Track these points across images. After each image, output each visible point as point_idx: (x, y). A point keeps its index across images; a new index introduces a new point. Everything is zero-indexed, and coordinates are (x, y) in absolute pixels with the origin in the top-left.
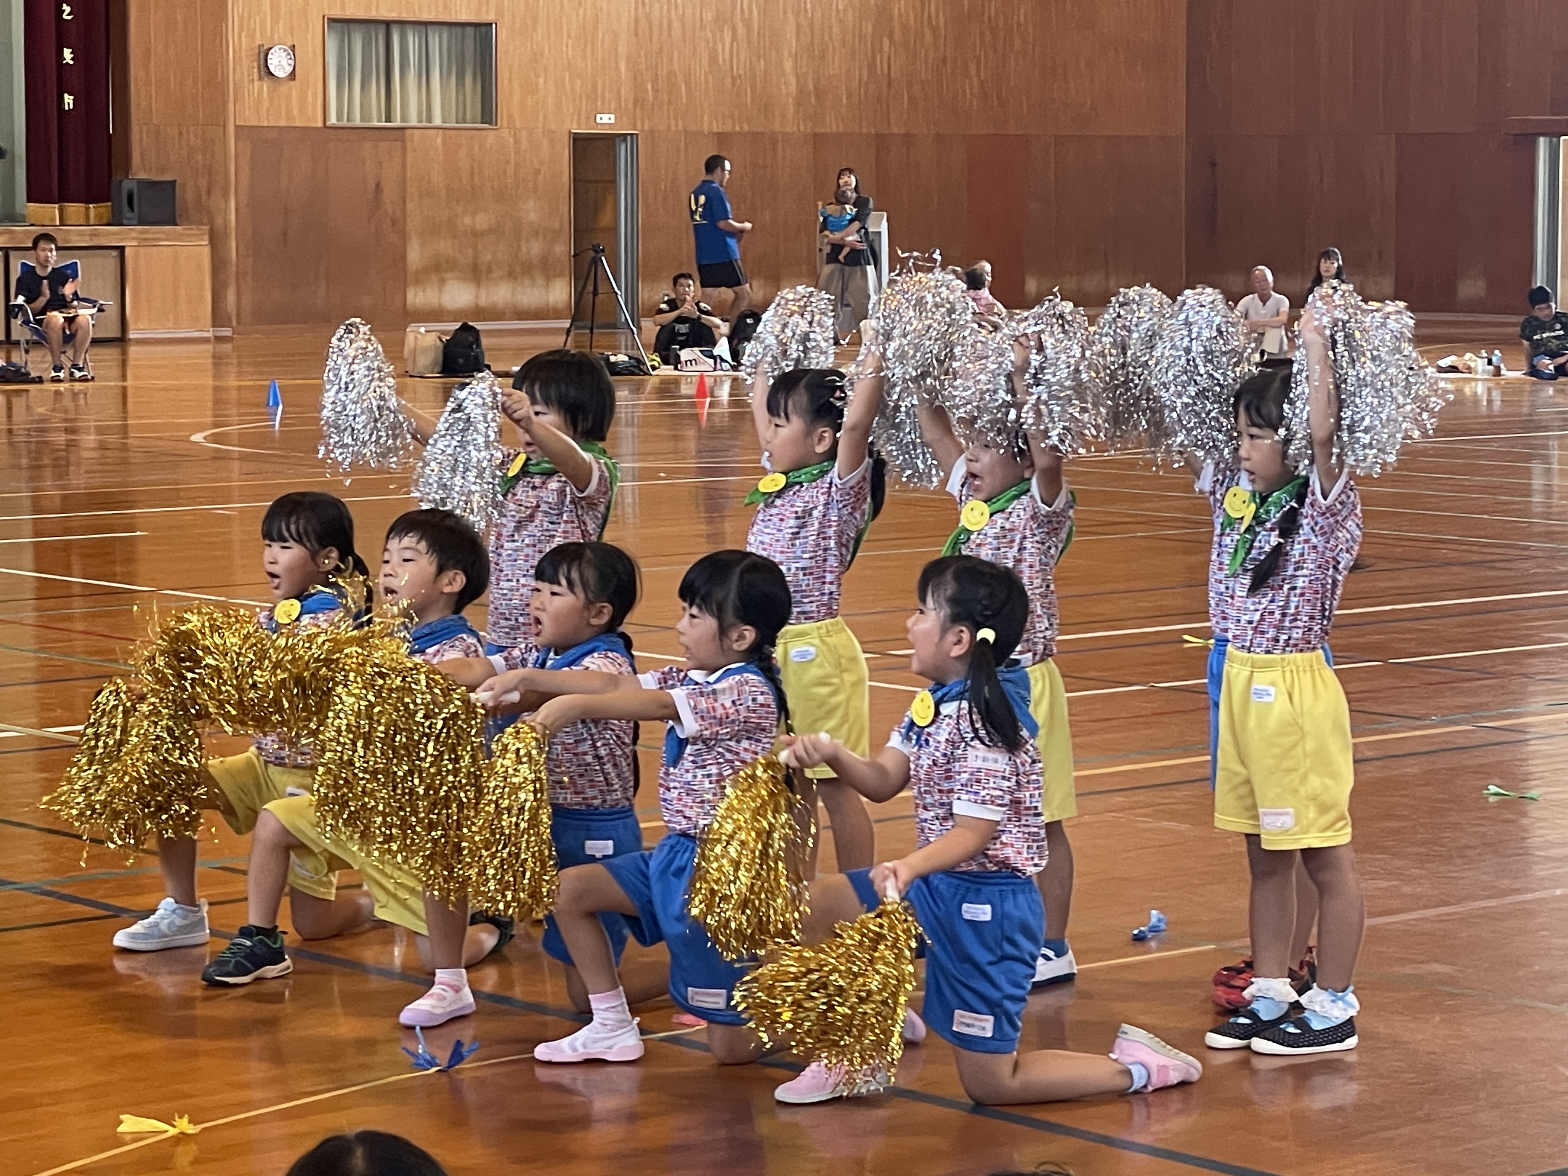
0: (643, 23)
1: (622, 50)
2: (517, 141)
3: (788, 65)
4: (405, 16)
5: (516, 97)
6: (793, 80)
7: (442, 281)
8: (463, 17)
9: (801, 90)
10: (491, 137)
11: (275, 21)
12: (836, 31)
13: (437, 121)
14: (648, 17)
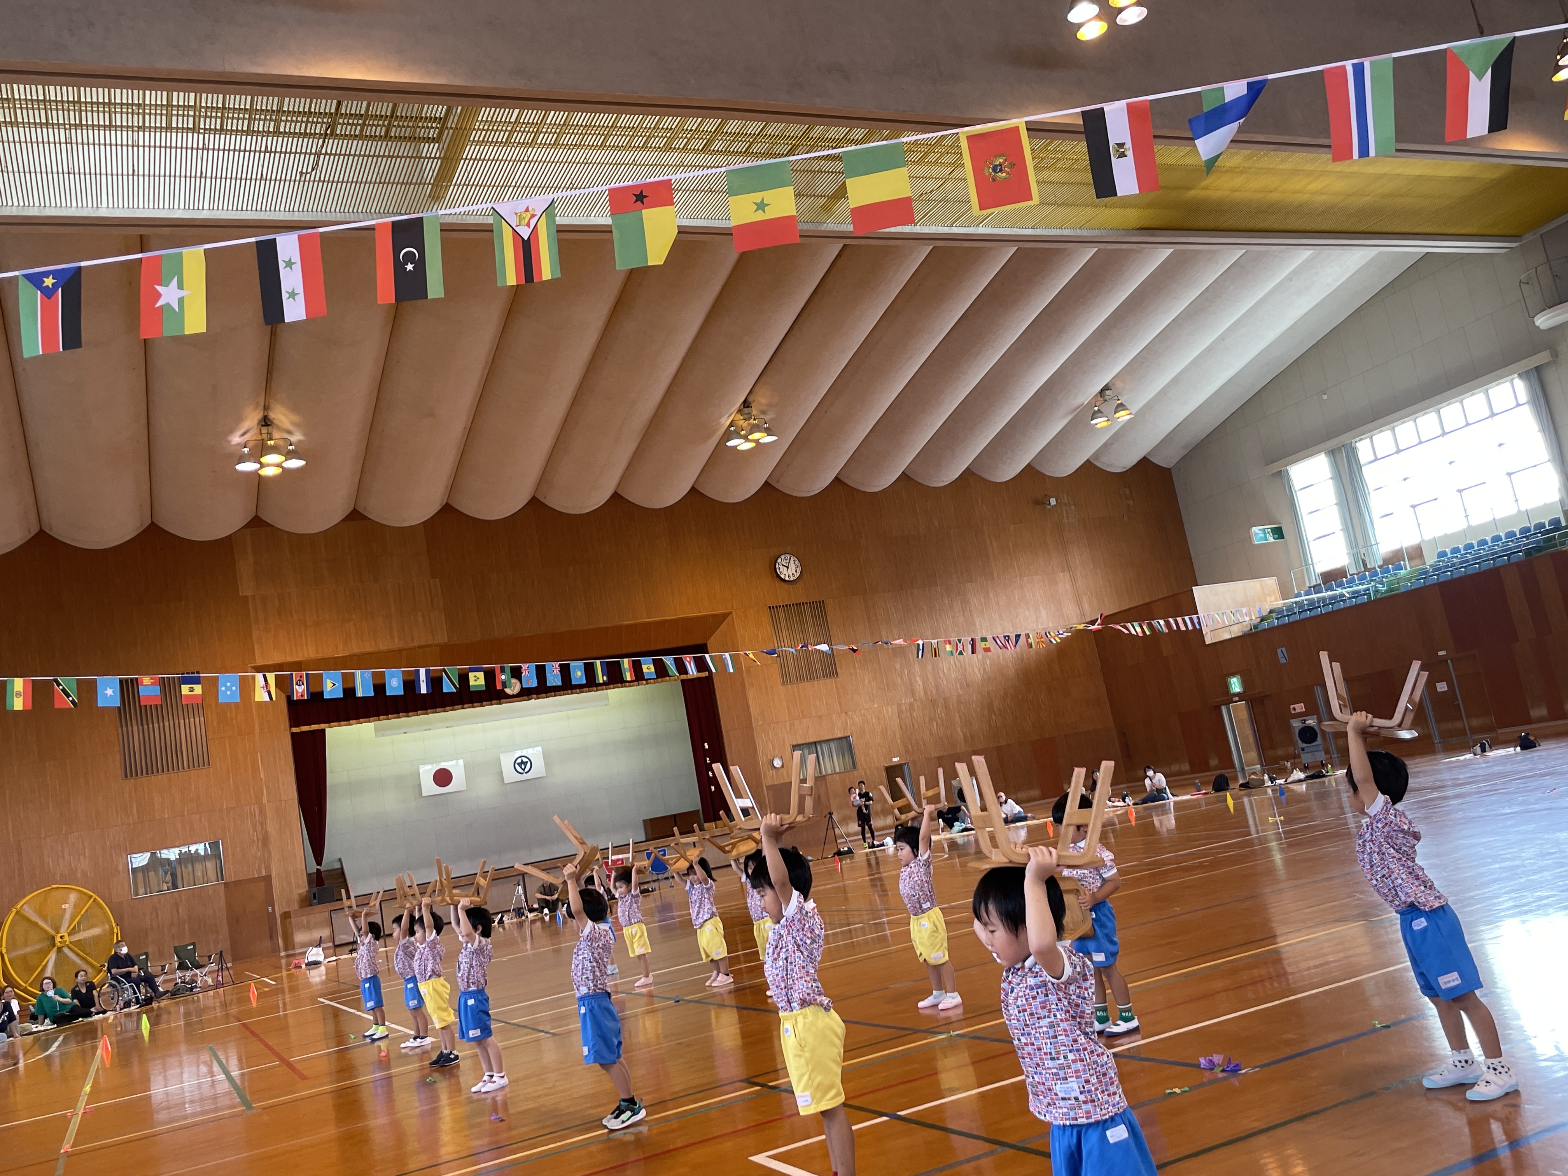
0: (904, 727)
1: (897, 735)
2: (866, 773)
3: (959, 730)
4: (818, 739)
5: (863, 758)
6: (961, 734)
7: (848, 824)
8: (840, 735)
9: (965, 737)
10: (856, 773)
11: (774, 750)
12: (974, 715)
13: (838, 770)
14: (905, 724)
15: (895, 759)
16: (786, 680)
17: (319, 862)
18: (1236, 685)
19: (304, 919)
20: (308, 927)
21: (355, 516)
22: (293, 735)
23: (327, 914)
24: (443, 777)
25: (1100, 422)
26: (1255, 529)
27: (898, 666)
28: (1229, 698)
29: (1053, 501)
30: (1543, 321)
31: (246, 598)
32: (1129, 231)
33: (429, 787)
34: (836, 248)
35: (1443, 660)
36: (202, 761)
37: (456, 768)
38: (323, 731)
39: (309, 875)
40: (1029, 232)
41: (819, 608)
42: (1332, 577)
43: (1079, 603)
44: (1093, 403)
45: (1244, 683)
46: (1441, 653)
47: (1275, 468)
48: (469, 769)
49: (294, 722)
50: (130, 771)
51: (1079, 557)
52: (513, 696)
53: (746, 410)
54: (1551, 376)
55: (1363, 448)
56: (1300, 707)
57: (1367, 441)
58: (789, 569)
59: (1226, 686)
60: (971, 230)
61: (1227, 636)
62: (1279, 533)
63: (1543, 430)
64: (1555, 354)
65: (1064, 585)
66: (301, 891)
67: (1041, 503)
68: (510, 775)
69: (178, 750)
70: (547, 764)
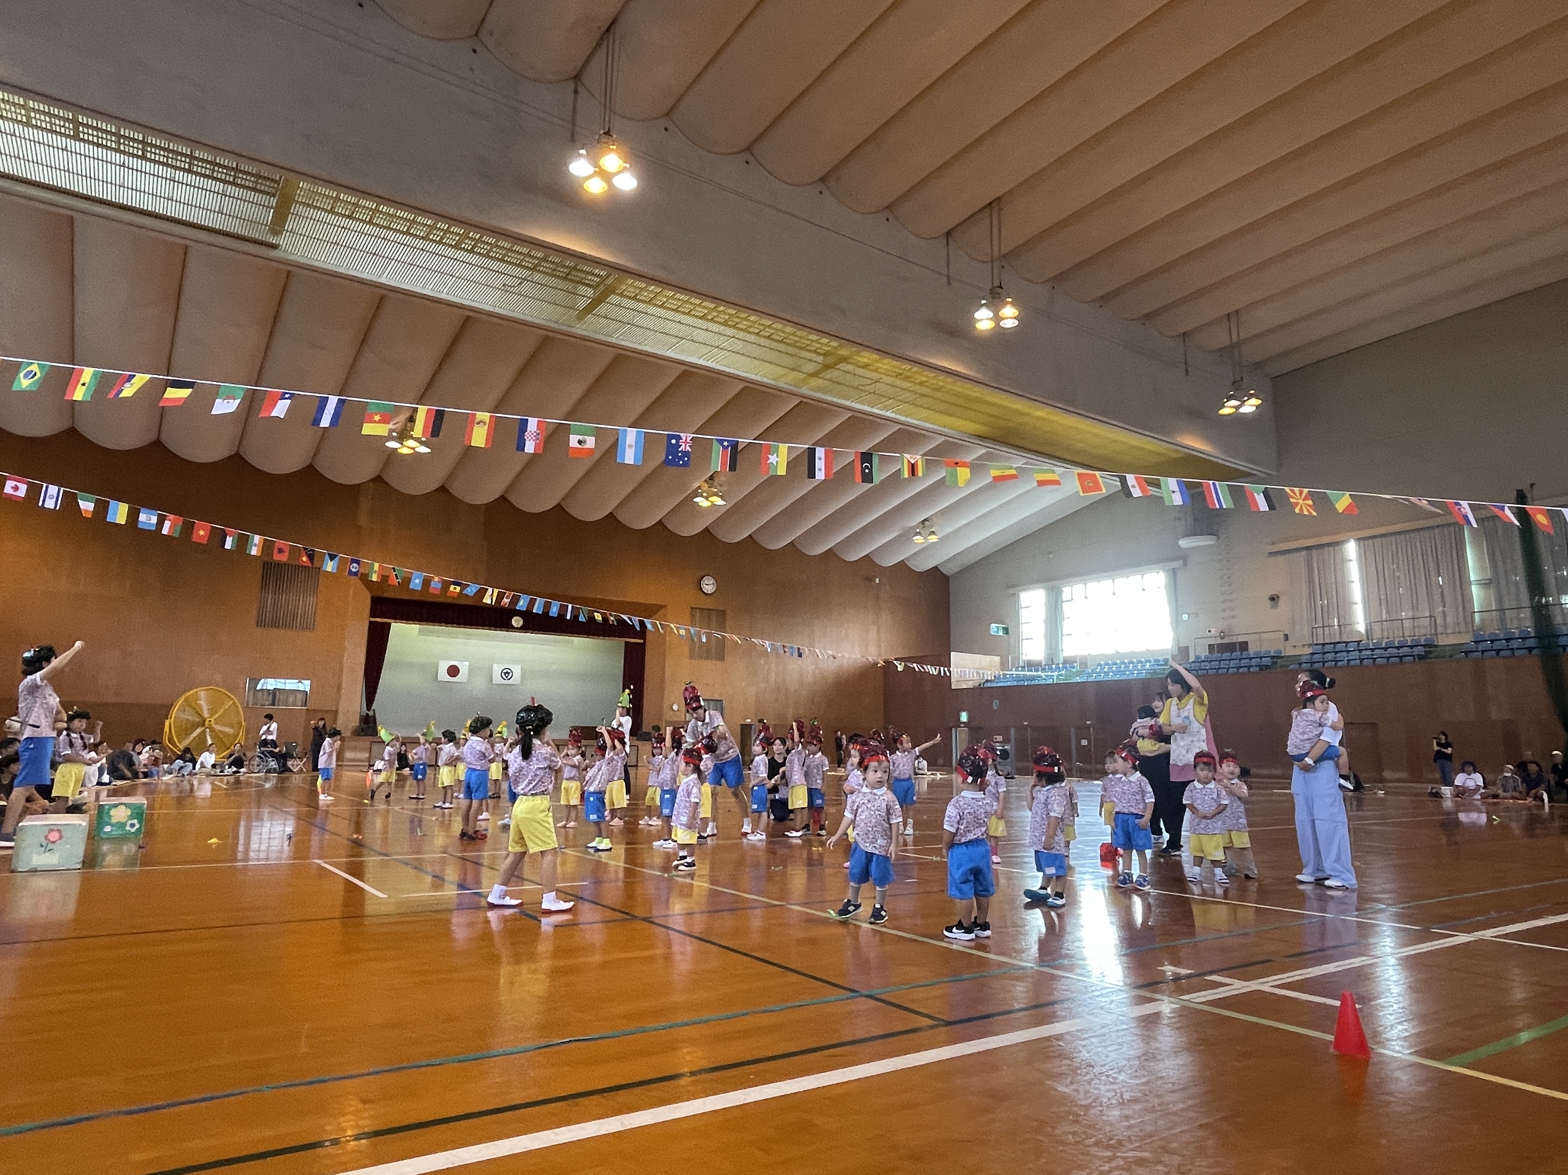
0: (758, 702)
1: (753, 706)
14: (759, 700)
15: (749, 721)
16: (692, 656)
17: (369, 708)
18: (964, 717)
19: (354, 744)
20: (355, 749)
21: (443, 489)
22: (370, 622)
23: (369, 743)
24: (453, 671)
25: (918, 539)
26: (993, 625)
27: (762, 662)
28: (958, 724)
29: (877, 581)
30: (1184, 543)
31: (359, 527)
32: (971, 435)
33: (443, 675)
34: (797, 401)
35: (1088, 727)
36: (309, 626)
37: (464, 667)
38: (390, 624)
39: (361, 717)
40: (915, 422)
41: (722, 614)
42: (1031, 665)
43: (879, 647)
44: (917, 526)
45: (969, 718)
46: (1088, 722)
47: (1012, 591)
48: (471, 670)
49: (373, 614)
50: (261, 623)
51: (886, 617)
52: (517, 628)
53: (711, 482)
54: (1180, 574)
55: (1066, 592)
56: (999, 738)
57: (1069, 588)
58: (709, 586)
59: (959, 717)
60: (883, 413)
61: (965, 687)
62: (1006, 631)
63: (1169, 604)
64: (1185, 564)
65: (873, 634)
66: (354, 725)
67: (869, 579)
68: (497, 679)
69: (294, 616)
70: (523, 677)
